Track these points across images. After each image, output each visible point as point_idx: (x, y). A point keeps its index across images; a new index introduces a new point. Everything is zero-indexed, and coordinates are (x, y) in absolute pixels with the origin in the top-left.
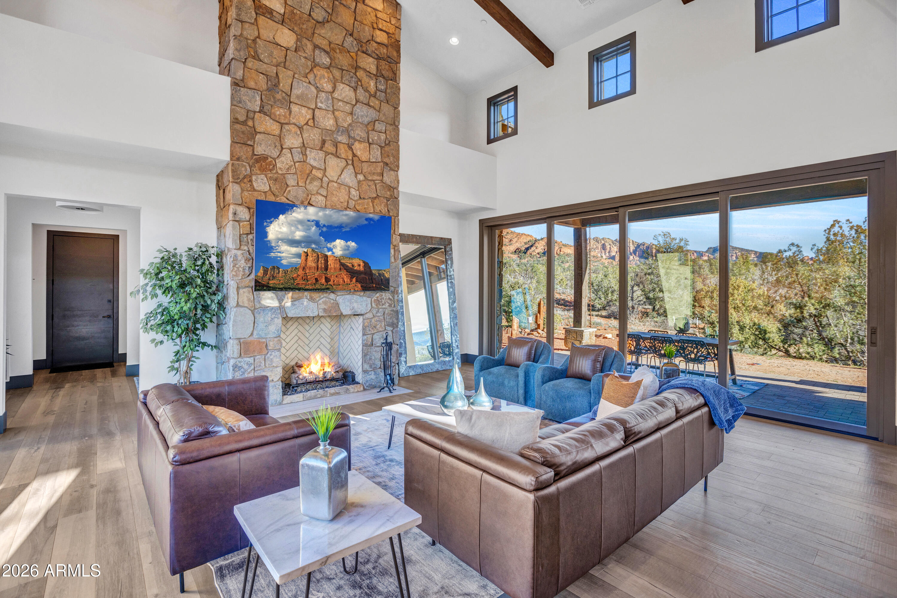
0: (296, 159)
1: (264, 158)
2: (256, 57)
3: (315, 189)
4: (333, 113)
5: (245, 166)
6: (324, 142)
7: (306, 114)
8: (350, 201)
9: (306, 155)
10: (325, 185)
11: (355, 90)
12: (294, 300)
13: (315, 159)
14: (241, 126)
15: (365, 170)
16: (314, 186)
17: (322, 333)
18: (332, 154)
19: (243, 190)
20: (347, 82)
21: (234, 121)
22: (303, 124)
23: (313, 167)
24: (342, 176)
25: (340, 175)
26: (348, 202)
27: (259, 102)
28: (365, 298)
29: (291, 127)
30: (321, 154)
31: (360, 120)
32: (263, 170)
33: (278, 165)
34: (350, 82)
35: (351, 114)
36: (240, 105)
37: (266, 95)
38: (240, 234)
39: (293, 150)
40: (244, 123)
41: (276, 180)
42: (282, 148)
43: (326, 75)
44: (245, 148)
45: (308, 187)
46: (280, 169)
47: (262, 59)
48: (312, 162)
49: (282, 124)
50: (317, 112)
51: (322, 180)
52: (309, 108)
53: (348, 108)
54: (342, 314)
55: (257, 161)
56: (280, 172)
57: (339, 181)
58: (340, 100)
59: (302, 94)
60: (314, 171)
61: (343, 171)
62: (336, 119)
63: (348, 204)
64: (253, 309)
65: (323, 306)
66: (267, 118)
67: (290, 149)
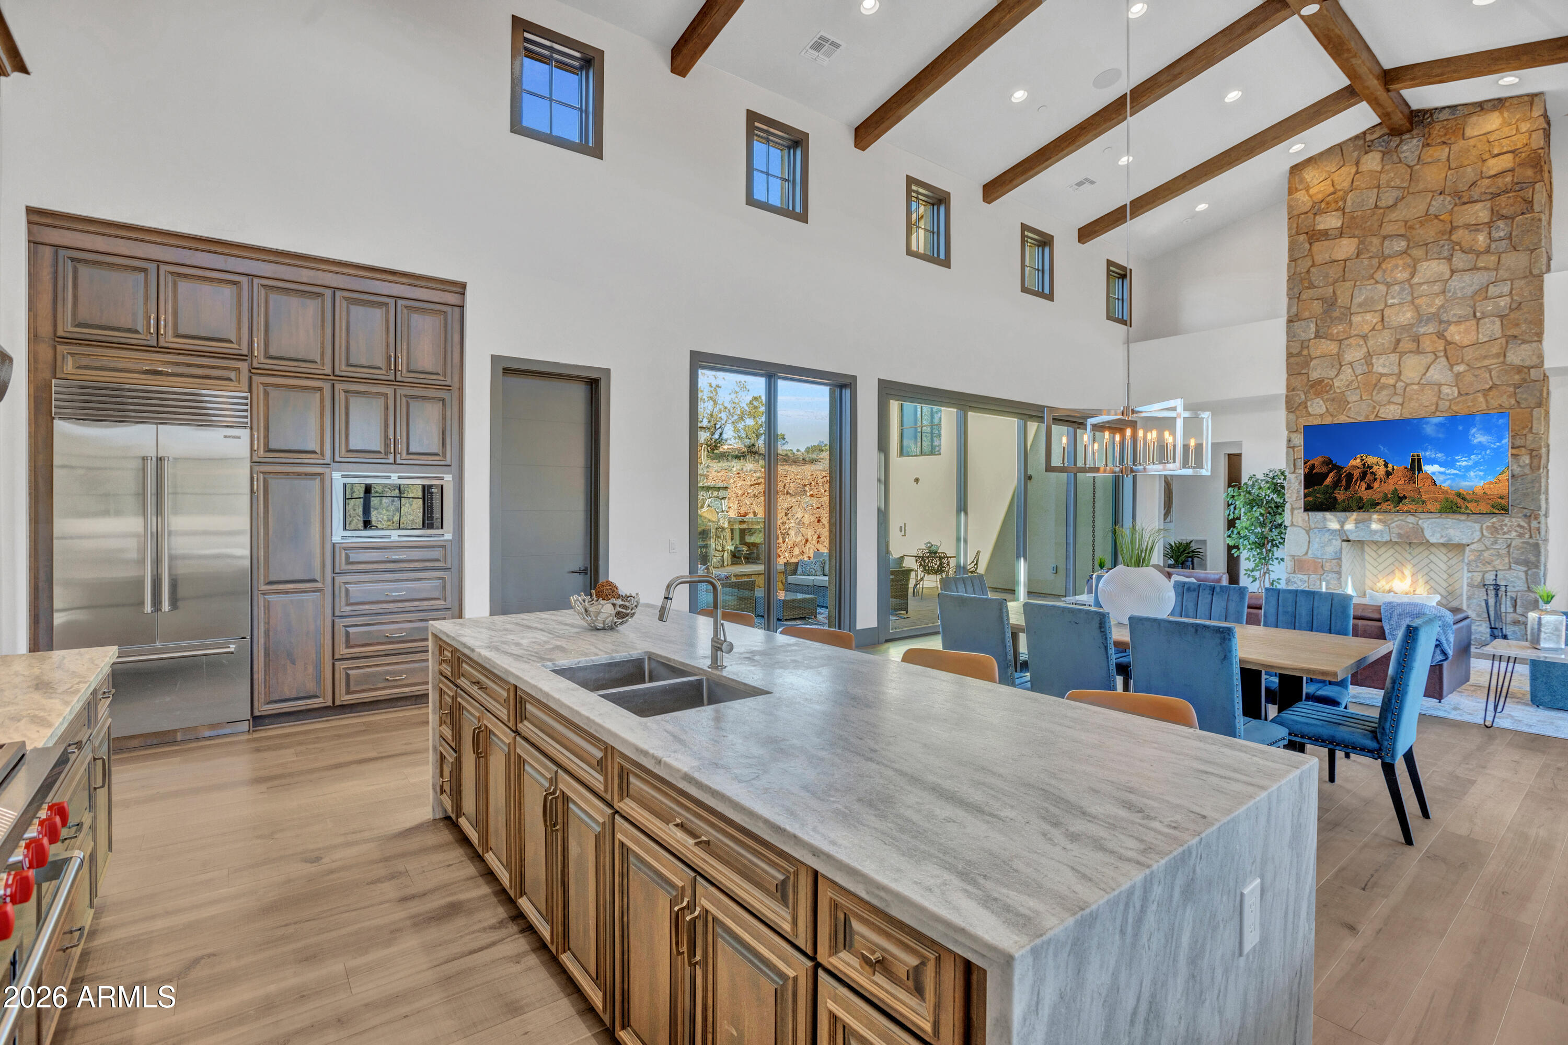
0: (1358, 372)
1: (1320, 382)
2: (1312, 286)
3: (1385, 399)
4: (1412, 302)
5: (1299, 395)
6: (1398, 341)
7: (1372, 319)
8: (1440, 403)
9: (1372, 364)
10: (1400, 391)
11: (1449, 259)
12: (1357, 522)
13: (1384, 366)
14: (1295, 358)
15: (1466, 359)
16: (1383, 396)
17: (1432, 566)
18: (1411, 352)
19: (1297, 418)
20: (1436, 256)
21: (1290, 355)
22: (1367, 331)
23: (1382, 375)
24: (1428, 374)
25: (1425, 374)
26: (1437, 404)
27: (1313, 329)
28: (1469, 524)
29: (1351, 340)
30: (1394, 357)
31: (1459, 295)
32: (1318, 394)
33: (1336, 385)
34: (1439, 253)
35: (1444, 292)
36: (1294, 339)
37: (1321, 319)
38: (1294, 460)
39: (1354, 365)
40: (1299, 354)
41: (1333, 400)
42: (1341, 366)
43: (1401, 262)
44: (1299, 378)
45: (1374, 398)
46: (1338, 387)
47: (1316, 285)
48: (1381, 370)
49: (1340, 341)
50: (1387, 312)
51: (1394, 386)
52: (1376, 311)
53: (1437, 288)
54: (1428, 541)
55: (1312, 387)
56: (1338, 391)
57: (1422, 381)
58: (1422, 284)
59: (1366, 300)
60: (1383, 380)
61: (1429, 367)
62: (1417, 309)
63: (1437, 407)
64: (1307, 529)
65: (1396, 531)
66: (1323, 340)
67: (1351, 364)
